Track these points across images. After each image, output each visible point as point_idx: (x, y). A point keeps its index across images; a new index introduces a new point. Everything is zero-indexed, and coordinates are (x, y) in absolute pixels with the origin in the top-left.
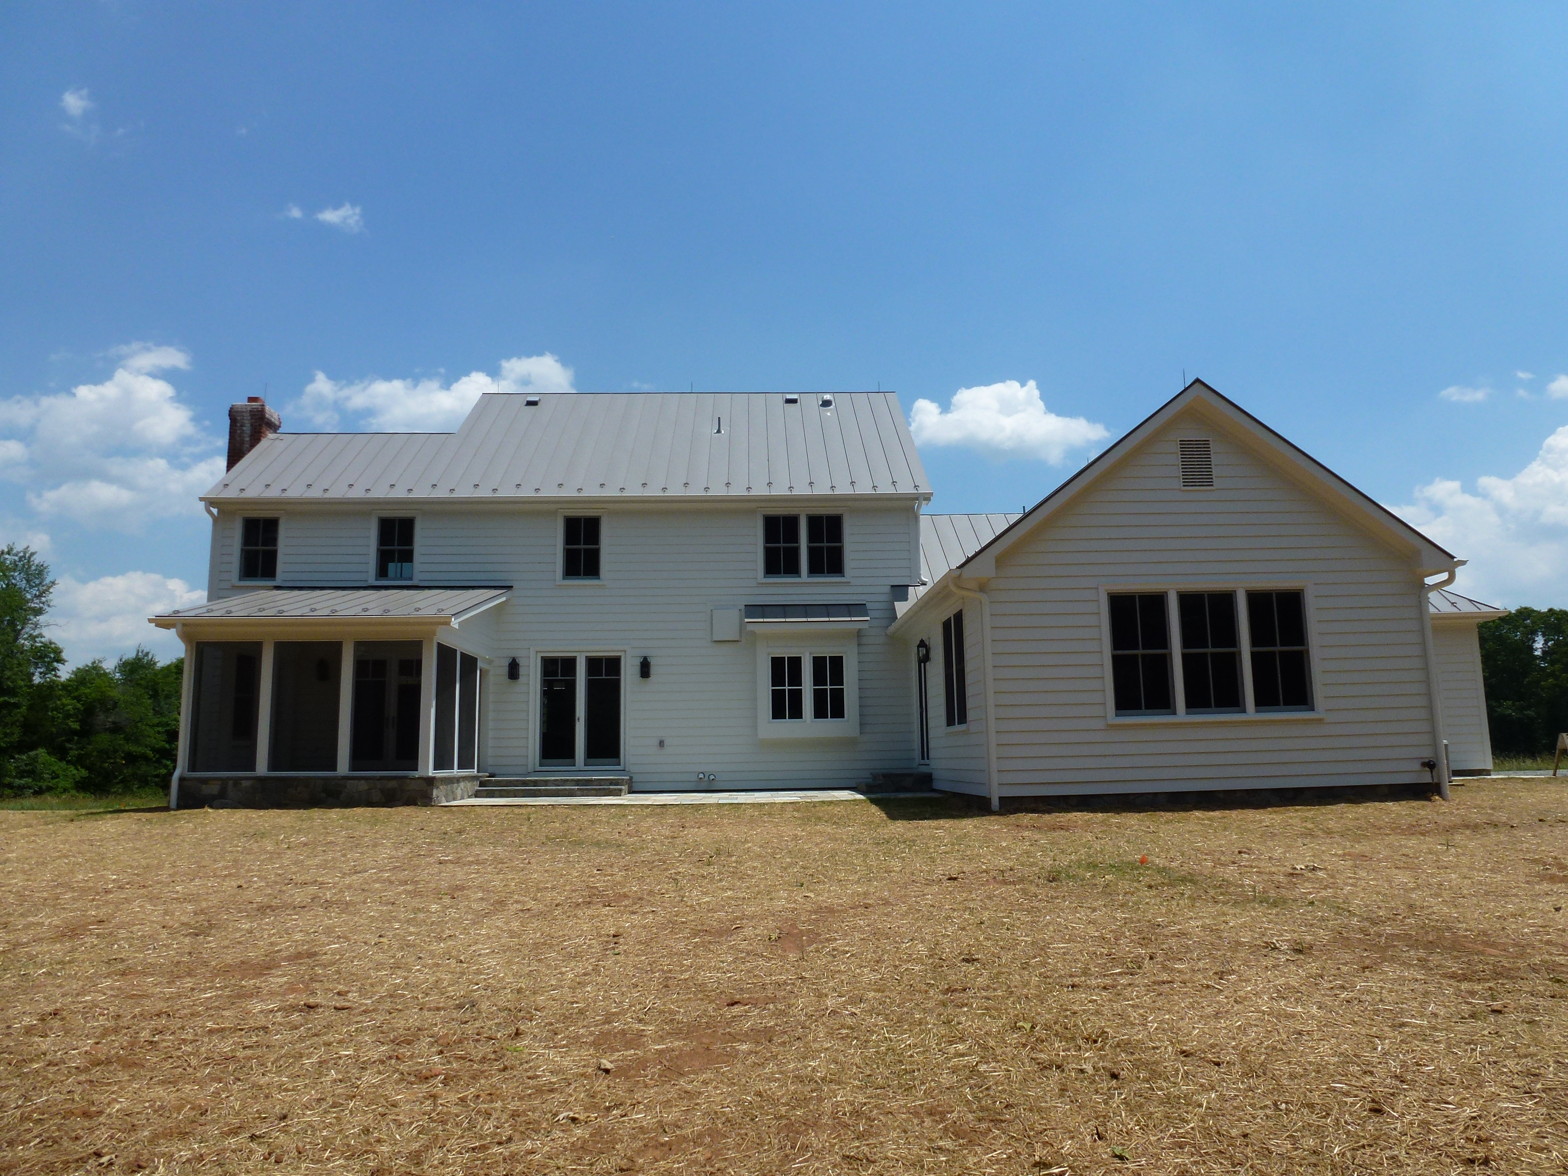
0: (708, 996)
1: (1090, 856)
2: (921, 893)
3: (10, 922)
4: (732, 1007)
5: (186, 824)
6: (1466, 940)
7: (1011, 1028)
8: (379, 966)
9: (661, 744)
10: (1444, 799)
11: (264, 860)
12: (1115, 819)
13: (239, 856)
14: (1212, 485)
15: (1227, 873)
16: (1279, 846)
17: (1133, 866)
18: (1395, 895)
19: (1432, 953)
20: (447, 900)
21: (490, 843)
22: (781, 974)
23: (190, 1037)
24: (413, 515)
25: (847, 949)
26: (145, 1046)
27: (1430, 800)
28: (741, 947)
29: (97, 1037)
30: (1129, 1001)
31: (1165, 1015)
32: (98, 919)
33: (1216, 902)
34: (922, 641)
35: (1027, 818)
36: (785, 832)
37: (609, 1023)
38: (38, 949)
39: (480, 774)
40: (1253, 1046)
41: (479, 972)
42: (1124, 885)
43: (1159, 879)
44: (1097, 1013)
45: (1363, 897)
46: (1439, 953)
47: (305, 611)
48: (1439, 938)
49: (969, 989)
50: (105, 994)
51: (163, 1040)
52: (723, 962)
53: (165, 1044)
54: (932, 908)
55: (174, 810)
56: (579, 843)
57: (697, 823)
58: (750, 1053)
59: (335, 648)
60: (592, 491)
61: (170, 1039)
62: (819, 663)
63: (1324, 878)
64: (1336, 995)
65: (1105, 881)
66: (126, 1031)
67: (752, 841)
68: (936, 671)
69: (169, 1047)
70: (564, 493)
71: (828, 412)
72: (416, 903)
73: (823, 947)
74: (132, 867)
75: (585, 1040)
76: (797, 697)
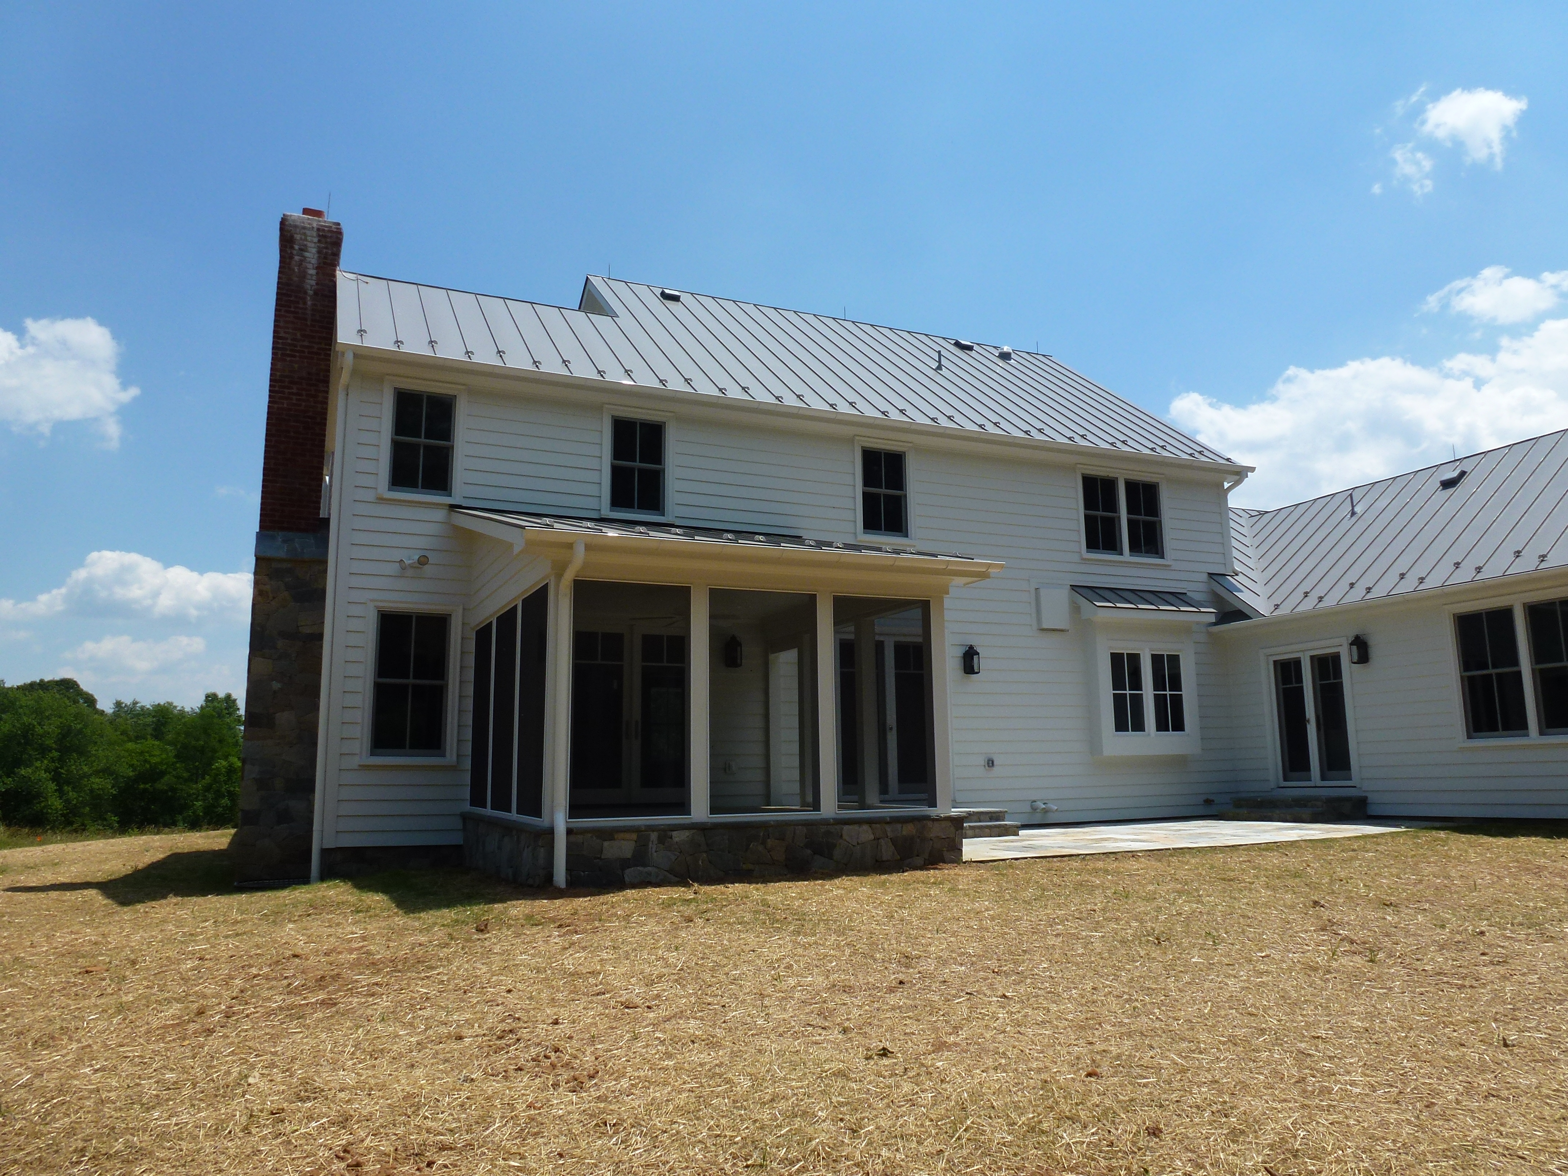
9: (991, 763)
24: (664, 420)
34: (1357, 638)
62: (1157, 659)
68: (1403, 673)
71: (1018, 366)
76: (1138, 704)
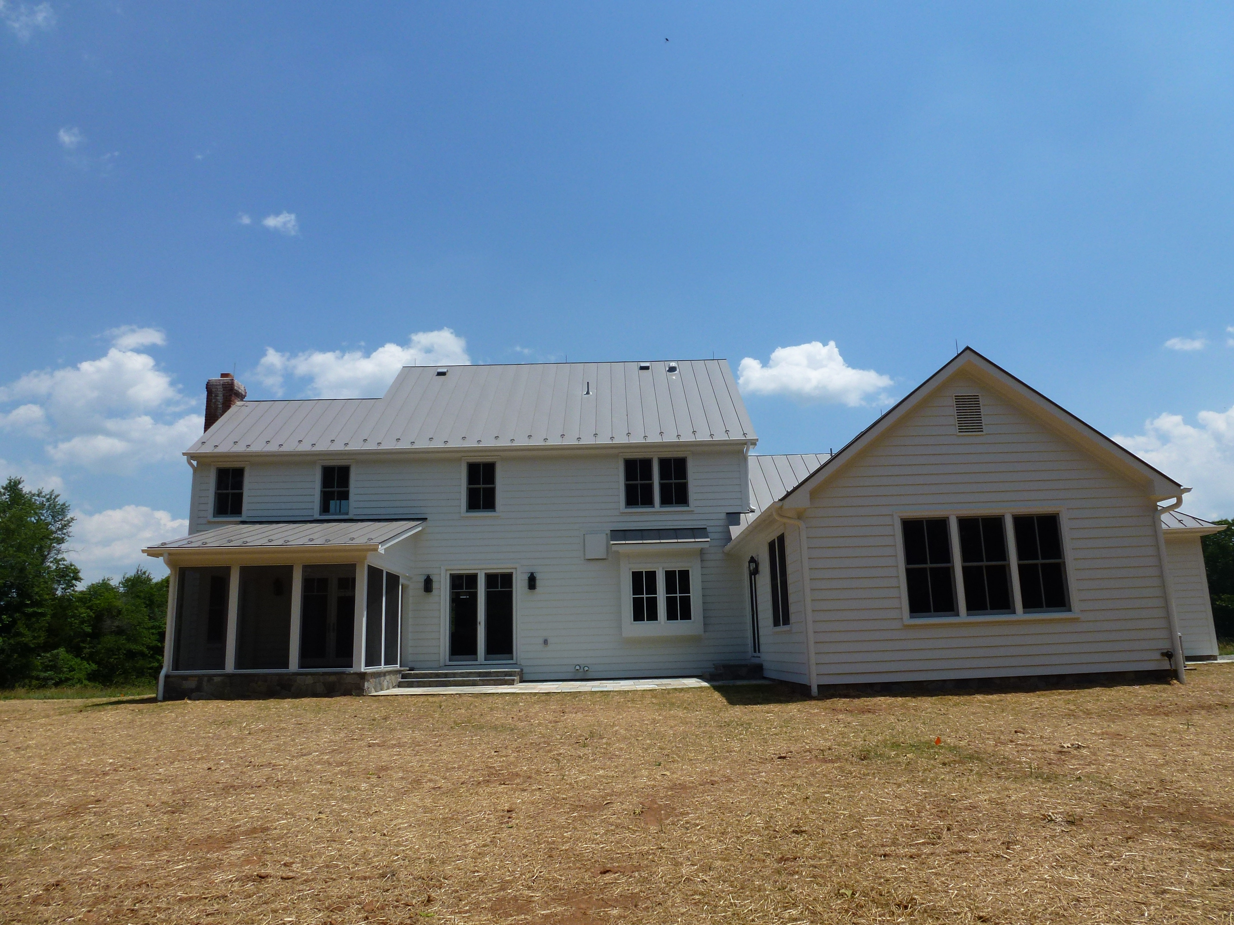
0: (585, 865)
1: (893, 737)
2: (757, 771)
3: (27, 801)
4: (604, 875)
5: (170, 714)
6: (1210, 812)
7: (836, 895)
8: (319, 839)
9: (546, 642)
10: (1181, 683)
11: (229, 745)
12: (912, 702)
13: (210, 741)
14: (982, 431)
15: (1007, 751)
16: (1048, 726)
17: (929, 745)
18: (1148, 771)
19: (1184, 824)
20: (374, 780)
21: (409, 728)
22: (644, 845)
23: (164, 905)
24: (349, 464)
25: (698, 822)
26: (128, 914)
27: (1170, 684)
28: (611, 820)
29: (90, 906)
30: (932, 869)
31: (963, 882)
32: (96, 798)
33: (999, 777)
34: (752, 558)
35: (841, 703)
36: (645, 717)
37: (504, 890)
38: (47, 826)
39: (402, 669)
40: (1039, 912)
41: (398, 844)
42: (923, 762)
43: (951, 757)
44: (906, 880)
45: (1122, 773)
46: (1189, 824)
47: (264, 541)
48: (1188, 810)
49: (799, 858)
50: (97, 867)
51: (142, 909)
52: (596, 834)
53: (143, 912)
54: (766, 785)
55: (161, 701)
56: (481, 727)
57: (574, 708)
58: (620, 917)
59: (288, 570)
60: (489, 443)
61: (148, 908)
62: (670, 575)
63: (1087, 756)
64: (1105, 863)
65: (906, 759)
66: (113, 899)
67: (619, 725)
68: (764, 581)
69: (147, 914)
70: (467, 444)
71: (674, 376)
72: (349, 782)
73: (678, 821)
74: (125, 752)
75: (484, 906)
76: (653, 603)
